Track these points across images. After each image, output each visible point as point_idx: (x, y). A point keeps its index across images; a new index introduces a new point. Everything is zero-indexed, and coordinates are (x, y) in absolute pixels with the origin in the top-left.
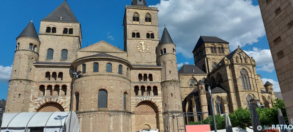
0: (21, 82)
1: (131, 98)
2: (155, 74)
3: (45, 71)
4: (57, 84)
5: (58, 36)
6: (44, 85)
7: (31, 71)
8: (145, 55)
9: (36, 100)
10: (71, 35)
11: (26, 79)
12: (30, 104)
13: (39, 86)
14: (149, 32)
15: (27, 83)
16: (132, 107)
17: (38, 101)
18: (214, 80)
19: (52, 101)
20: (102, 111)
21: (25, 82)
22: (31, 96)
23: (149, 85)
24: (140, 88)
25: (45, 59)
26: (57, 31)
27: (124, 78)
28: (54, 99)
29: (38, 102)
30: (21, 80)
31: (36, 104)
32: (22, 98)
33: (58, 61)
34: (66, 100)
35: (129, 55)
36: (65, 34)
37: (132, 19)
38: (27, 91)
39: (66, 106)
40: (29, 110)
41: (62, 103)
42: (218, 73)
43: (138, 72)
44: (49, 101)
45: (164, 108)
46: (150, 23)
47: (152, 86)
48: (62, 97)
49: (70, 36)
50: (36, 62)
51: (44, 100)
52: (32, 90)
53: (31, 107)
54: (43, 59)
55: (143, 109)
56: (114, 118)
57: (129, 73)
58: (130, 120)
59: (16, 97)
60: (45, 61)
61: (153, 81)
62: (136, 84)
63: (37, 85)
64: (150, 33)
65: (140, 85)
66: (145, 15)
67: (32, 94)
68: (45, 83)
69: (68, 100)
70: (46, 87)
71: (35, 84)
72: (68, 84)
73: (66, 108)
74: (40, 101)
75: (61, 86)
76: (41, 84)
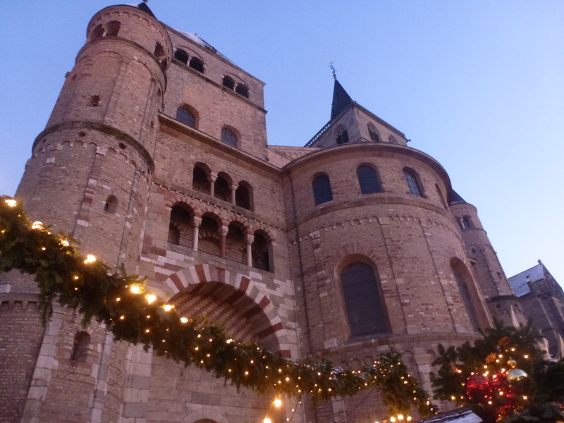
3: (192, 157)
4: (240, 219)
5: (209, 85)
6: (192, 207)
9: (162, 260)
10: (244, 97)
13: (171, 204)
15: (142, 164)
17: (167, 266)
19: (227, 281)
21: (138, 157)
22: (143, 234)
26: (206, 71)
28: (233, 274)
29: (168, 272)
30: (124, 136)
31: (160, 277)
32: (121, 218)
34: (276, 293)
39: (280, 317)
41: (265, 302)
44: (216, 280)
48: (259, 276)
49: (239, 98)
51: (192, 268)
52: (146, 209)
59: (94, 205)
63: (162, 196)
67: (144, 223)
68: (197, 202)
69: (281, 295)
70: (198, 215)
71: (157, 192)
72: (274, 233)
73: (282, 328)
74: (177, 268)
75: (253, 232)
76: (181, 198)
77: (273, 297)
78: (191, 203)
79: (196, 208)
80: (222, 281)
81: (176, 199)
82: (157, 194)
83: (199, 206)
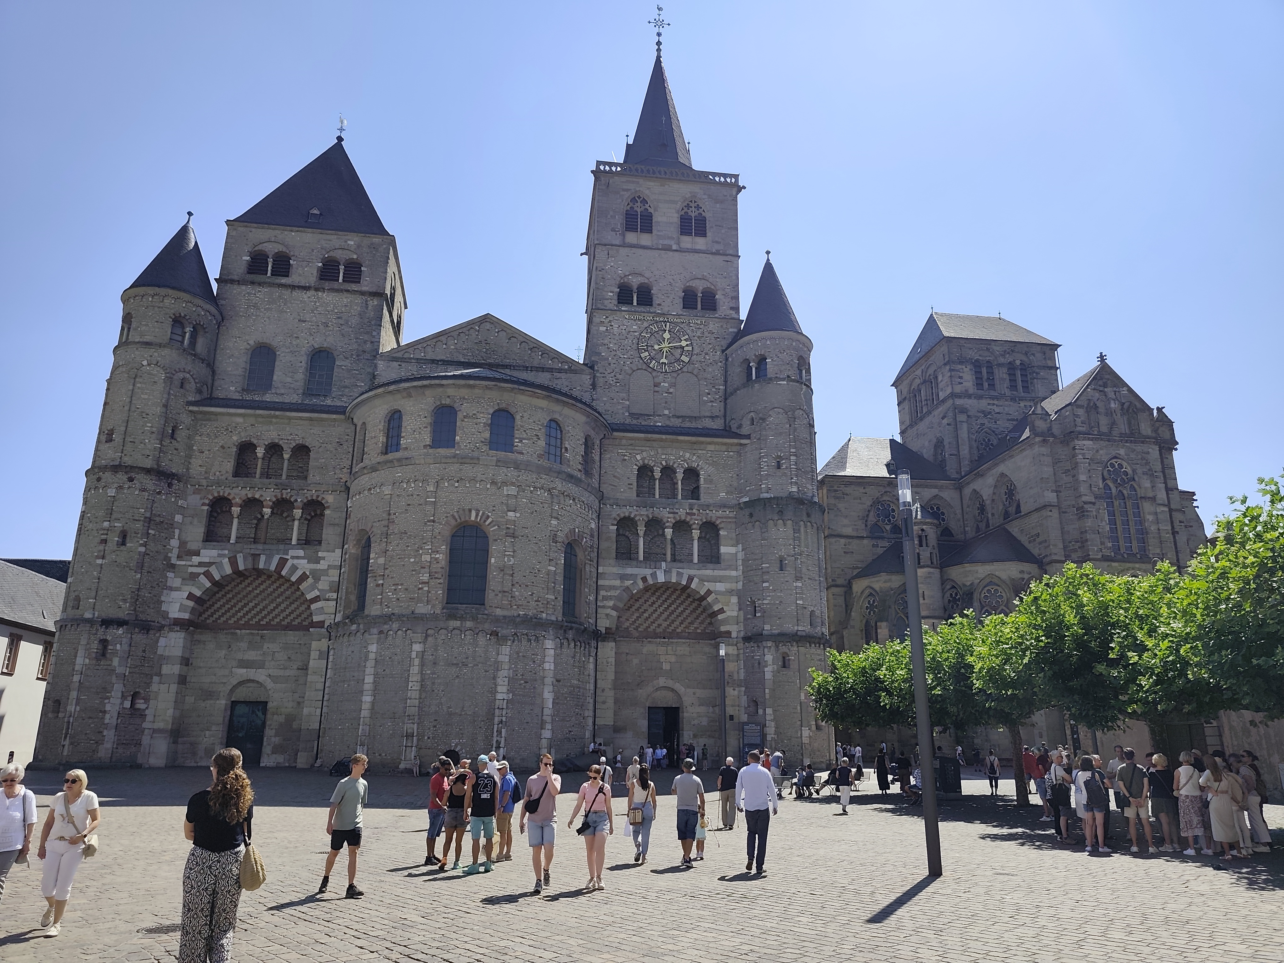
0: (131, 480)
1: (601, 570)
2: (711, 469)
3: (235, 438)
4: (286, 494)
5: (296, 293)
6: (230, 497)
7: (175, 436)
8: (673, 385)
9: (196, 560)
10: (354, 287)
11: (156, 466)
12: (170, 575)
13: (207, 502)
14: (694, 284)
15: (157, 485)
16: (604, 607)
17: (201, 564)
18: (982, 509)
19: (261, 566)
20: (462, 618)
21: (149, 482)
22: (175, 543)
23: (682, 513)
24: (641, 530)
25: (239, 389)
26: (292, 271)
27: (571, 477)
28: (270, 557)
29: (202, 570)
30: (131, 468)
31: (194, 576)
32: (135, 546)
33: (294, 398)
34: (319, 567)
35: (600, 382)
36: (327, 285)
37: (619, 221)
38: (158, 519)
39: (319, 590)
40: (163, 599)
41: (304, 577)
42: (1002, 475)
43: (638, 457)
44: (250, 566)
45: (746, 619)
46: (700, 243)
47: (696, 522)
48: (301, 553)
49: (348, 291)
50: (198, 397)
51: (225, 560)
52: (178, 518)
53: (171, 589)
54: (232, 388)
55: (651, 620)
56: (518, 653)
57: (597, 458)
58: (592, 666)
59: (109, 544)
60: (237, 396)
61: (702, 500)
62: (625, 512)
63: (198, 497)
64: (700, 286)
65: (641, 515)
66: (679, 206)
67: (177, 532)
68: (236, 491)
69: (326, 567)
70: (237, 505)
71: (194, 493)
72: (330, 499)
73: (320, 600)
74: (210, 564)
75: (301, 505)
76: (219, 492)
77: (313, 572)
78: (229, 494)
79: (234, 498)
80: (256, 567)
81: (212, 495)
82: (193, 496)
83: (238, 495)
